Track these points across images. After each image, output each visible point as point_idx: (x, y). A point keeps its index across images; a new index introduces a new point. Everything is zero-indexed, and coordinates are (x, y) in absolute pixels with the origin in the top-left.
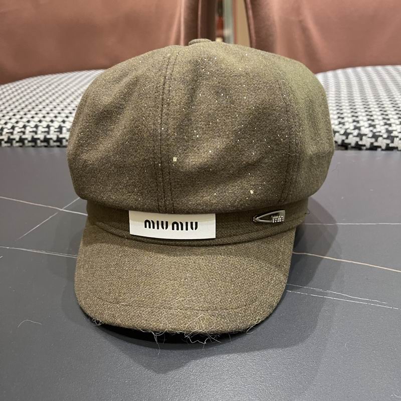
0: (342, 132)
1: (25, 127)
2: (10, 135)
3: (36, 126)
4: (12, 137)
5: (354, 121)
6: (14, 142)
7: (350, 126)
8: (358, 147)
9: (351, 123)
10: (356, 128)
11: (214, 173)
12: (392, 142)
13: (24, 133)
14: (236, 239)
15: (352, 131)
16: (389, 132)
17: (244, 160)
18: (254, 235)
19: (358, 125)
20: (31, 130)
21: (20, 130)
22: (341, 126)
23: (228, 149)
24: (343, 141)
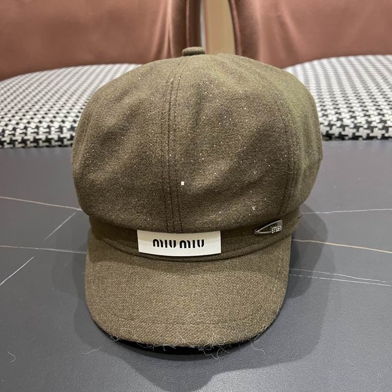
0: (326, 123)
1: (26, 128)
2: (12, 136)
3: (37, 127)
4: (14, 138)
5: (337, 113)
6: (17, 143)
7: (333, 118)
8: (342, 137)
9: (333, 115)
10: (339, 119)
11: (219, 193)
12: (372, 132)
13: (26, 134)
14: (239, 252)
15: (336, 123)
16: (369, 123)
17: (247, 179)
18: (256, 246)
19: (340, 117)
20: (33, 131)
21: (21, 132)
22: (324, 117)
23: (232, 171)
24: (327, 132)
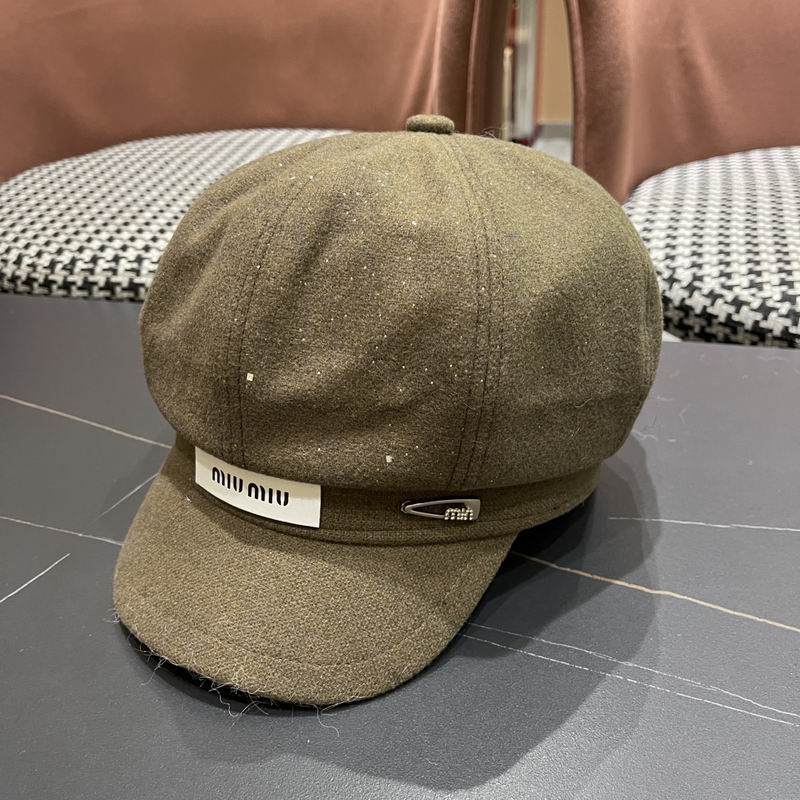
1: (116, 259)
6: (95, 288)
8: (788, 339)
9: (775, 286)
10: (786, 298)
19: (791, 292)
24: (757, 323)
